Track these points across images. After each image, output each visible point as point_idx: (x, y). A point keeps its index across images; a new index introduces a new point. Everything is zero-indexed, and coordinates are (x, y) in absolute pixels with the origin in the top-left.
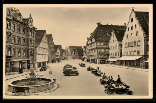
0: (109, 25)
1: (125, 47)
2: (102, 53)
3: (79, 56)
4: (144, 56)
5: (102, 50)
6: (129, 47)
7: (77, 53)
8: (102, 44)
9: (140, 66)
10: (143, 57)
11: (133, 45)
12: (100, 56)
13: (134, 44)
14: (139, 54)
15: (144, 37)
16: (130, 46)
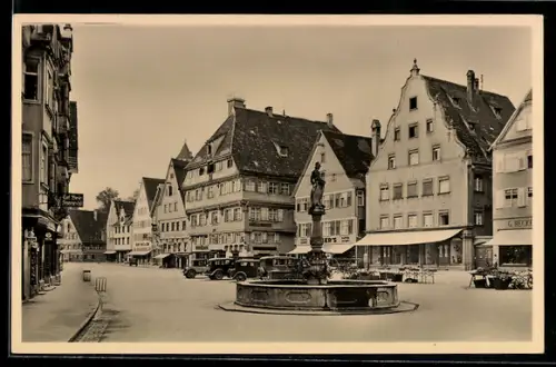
0: (274, 112)
1: (381, 200)
2: (262, 225)
3: (86, 244)
4: (468, 228)
5: (265, 214)
6: (398, 196)
7: (73, 230)
8: (263, 187)
9: (449, 263)
10: (466, 232)
11: (420, 193)
12: (253, 237)
13: (425, 189)
14: (447, 223)
15: (467, 163)
16: (405, 195)
